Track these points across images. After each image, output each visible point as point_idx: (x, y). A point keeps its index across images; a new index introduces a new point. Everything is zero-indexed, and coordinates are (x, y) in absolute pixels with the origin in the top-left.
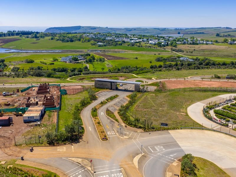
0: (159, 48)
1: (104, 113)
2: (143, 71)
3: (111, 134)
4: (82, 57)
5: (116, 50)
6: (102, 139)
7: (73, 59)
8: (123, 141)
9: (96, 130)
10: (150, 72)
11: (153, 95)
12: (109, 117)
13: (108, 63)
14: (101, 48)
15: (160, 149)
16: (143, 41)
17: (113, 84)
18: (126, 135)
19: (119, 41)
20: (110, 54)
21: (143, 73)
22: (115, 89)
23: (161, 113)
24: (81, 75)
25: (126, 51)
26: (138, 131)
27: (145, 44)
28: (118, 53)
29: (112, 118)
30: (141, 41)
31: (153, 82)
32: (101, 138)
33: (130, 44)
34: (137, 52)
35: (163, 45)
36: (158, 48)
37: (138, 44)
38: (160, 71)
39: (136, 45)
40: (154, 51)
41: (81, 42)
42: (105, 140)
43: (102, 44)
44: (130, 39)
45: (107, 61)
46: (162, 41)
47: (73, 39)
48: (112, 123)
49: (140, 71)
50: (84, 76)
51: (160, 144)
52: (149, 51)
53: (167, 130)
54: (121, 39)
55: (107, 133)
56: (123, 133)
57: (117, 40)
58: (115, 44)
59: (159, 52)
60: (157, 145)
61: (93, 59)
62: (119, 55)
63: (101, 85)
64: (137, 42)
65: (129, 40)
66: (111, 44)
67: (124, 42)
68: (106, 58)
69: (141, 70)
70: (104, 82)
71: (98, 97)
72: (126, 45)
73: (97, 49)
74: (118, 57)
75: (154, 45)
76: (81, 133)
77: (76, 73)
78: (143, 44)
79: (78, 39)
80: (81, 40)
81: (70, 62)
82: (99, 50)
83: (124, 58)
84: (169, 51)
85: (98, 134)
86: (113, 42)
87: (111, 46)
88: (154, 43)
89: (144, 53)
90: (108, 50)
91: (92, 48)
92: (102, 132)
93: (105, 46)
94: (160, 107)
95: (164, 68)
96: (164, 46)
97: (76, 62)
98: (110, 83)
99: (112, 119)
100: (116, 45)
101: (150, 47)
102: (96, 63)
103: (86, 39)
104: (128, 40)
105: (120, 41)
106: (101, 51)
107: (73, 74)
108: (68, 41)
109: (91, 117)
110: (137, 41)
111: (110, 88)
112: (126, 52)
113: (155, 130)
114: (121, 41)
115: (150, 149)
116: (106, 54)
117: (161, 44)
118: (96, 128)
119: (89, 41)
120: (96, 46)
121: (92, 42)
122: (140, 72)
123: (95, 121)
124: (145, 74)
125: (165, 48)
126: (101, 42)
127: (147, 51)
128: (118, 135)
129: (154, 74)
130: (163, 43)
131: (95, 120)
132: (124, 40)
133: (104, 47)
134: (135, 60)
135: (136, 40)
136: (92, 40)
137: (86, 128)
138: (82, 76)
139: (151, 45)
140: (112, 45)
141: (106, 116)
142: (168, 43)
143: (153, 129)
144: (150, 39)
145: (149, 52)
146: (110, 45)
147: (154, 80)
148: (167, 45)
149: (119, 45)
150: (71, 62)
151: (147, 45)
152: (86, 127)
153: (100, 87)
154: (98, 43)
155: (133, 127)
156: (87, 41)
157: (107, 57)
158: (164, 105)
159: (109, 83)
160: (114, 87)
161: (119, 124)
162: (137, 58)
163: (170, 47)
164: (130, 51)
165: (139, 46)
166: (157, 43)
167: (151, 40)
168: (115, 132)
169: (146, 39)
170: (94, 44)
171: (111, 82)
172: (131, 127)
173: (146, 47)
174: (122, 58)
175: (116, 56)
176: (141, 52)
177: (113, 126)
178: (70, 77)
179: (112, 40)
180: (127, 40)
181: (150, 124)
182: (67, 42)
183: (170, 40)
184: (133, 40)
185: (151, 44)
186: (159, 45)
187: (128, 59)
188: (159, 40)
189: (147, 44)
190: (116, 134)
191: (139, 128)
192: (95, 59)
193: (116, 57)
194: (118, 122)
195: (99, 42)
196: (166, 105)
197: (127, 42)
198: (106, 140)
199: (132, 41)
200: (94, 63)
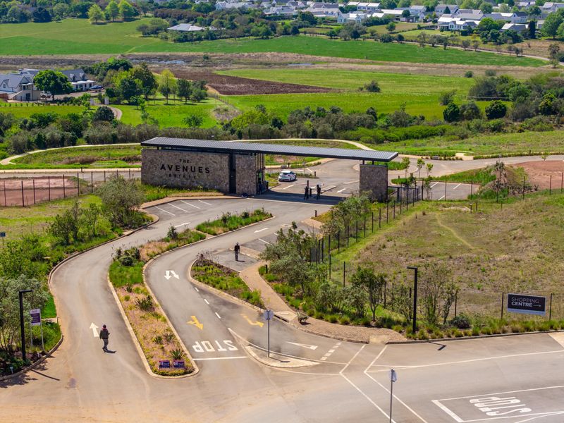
0: (489, 48)
1: (184, 275)
2: (408, 129)
3: (213, 350)
4: (88, 76)
5: (268, 54)
6: (157, 367)
7: (40, 81)
8: (280, 379)
9: (130, 336)
10: (443, 133)
11: (460, 211)
12: (210, 288)
13: (226, 106)
14: (194, 47)
15: (501, 411)
16: (406, 15)
17: (240, 162)
18: (300, 354)
19: (283, 17)
20: (234, 71)
21: (407, 137)
22: (253, 189)
23: (505, 271)
24: (74, 144)
25: (320, 62)
26: (373, 340)
27: (420, 28)
28: (277, 70)
29: (226, 290)
30: (397, 18)
31: (459, 171)
32: (152, 366)
33: (339, 31)
34: (377, 67)
35: (508, 33)
36: (482, 46)
37: (382, 30)
38: (497, 129)
39: (373, 34)
40: (461, 63)
41: (89, 21)
42: (177, 371)
43: (196, 28)
44: (341, 9)
45: (217, 97)
46: (504, 15)
47: (48, 9)
48: (224, 309)
49: (390, 128)
50: (90, 149)
51: (501, 389)
52: (438, 62)
53: (541, 330)
54: (293, 7)
55: (189, 348)
56: (283, 348)
57: (273, 11)
58: (262, 29)
59: (491, 67)
60: (484, 392)
61: (145, 84)
62: (282, 76)
63: (177, 168)
64: (377, 22)
65: (336, 10)
66: (241, 28)
67: (310, 20)
68: (217, 88)
69: (396, 125)
70: (194, 155)
71: (156, 218)
72: (320, 33)
73: (168, 54)
74: (278, 84)
75: (464, 34)
76: (37, 342)
77: (48, 136)
78: (406, 29)
79: (77, 9)
80: (91, 12)
81: (28, 95)
82: (179, 58)
83: (306, 87)
84: (541, 62)
85: (136, 351)
86: (252, 21)
87: (240, 41)
88: (462, 23)
89: (411, 69)
90: (229, 55)
91: (146, 48)
92: (159, 340)
93: (211, 37)
94: (502, 251)
95: (515, 120)
96: (516, 39)
97: (56, 97)
98: (226, 157)
99: (225, 296)
100: (267, 34)
101: (441, 41)
102: (161, 103)
103: (115, 6)
104: (330, 10)
105: (289, 18)
106: (188, 60)
107: (33, 138)
108: (23, 18)
109: (107, 288)
110: (375, 15)
111: (225, 184)
112: (320, 67)
113: (470, 331)
114: (295, 16)
115: (444, 408)
116: (218, 71)
117: (499, 27)
118: (130, 328)
119: (130, 15)
120: (166, 38)
121: (147, 20)
122: (392, 135)
123: (127, 299)
124: (419, 142)
125: (518, 46)
126: (190, 20)
127: (429, 61)
128: (254, 355)
129: (465, 140)
130: (507, 27)
131: (128, 294)
132: (308, 10)
133: (209, 43)
134: (368, 94)
135: (374, 10)
136: (145, 10)
137: (70, 327)
138: (82, 150)
139: (447, 34)
140: (247, 33)
141: (194, 286)
142: (532, 25)
143: (462, 327)
144: (442, 6)
145: (438, 65)
146: (238, 32)
147: (466, 161)
148: (532, 33)
149: (286, 33)
150: (28, 98)
151: (428, 32)
152: (73, 324)
153: (173, 181)
154: (175, 24)
155: (346, 323)
156: (120, 18)
157: (222, 83)
158: (522, 244)
159: (217, 157)
160: (246, 180)
161: (261, 315)
162: (374, 88)
163: (543, 44)
164: (341, 59)
165: (387, 40)
166: (477, 23)
167: (447, 11)
168: (240, 343)
169: (422, 8)
170: (155, 32)
171: (231, 153)
172: (334, 321)
173: (422, 44)
174: (298, 89)
175: (266, 80)
176: (395, 66)
177: (225, 321)
178: (19, 154)
179: (248, 13)
180: (326, 10)
181: (442, 303)
182: (21, 22)
183: (544, 12)
184: (354, 9)
185: (447, 29)
186: (491, 32)
187: (327, 90)
188: (488, 10)
189: (427, 28)
190: (241, 351)
191: (379, 326)
192: (156, 86)
193: (268, 83)
194: (261, 306)
195: (180, 18)
196: (533, 242)
197: (325, 21)
198: (182, 370)
199: (352, 16)
200: (152, 102)
